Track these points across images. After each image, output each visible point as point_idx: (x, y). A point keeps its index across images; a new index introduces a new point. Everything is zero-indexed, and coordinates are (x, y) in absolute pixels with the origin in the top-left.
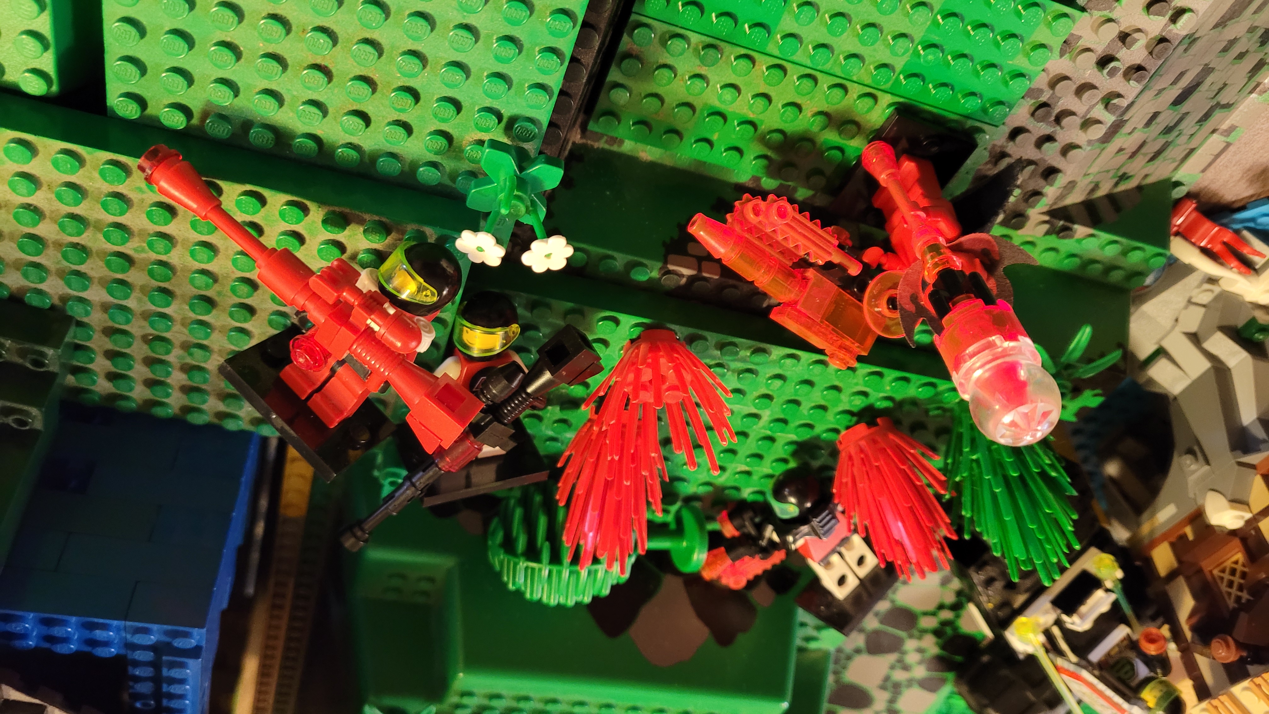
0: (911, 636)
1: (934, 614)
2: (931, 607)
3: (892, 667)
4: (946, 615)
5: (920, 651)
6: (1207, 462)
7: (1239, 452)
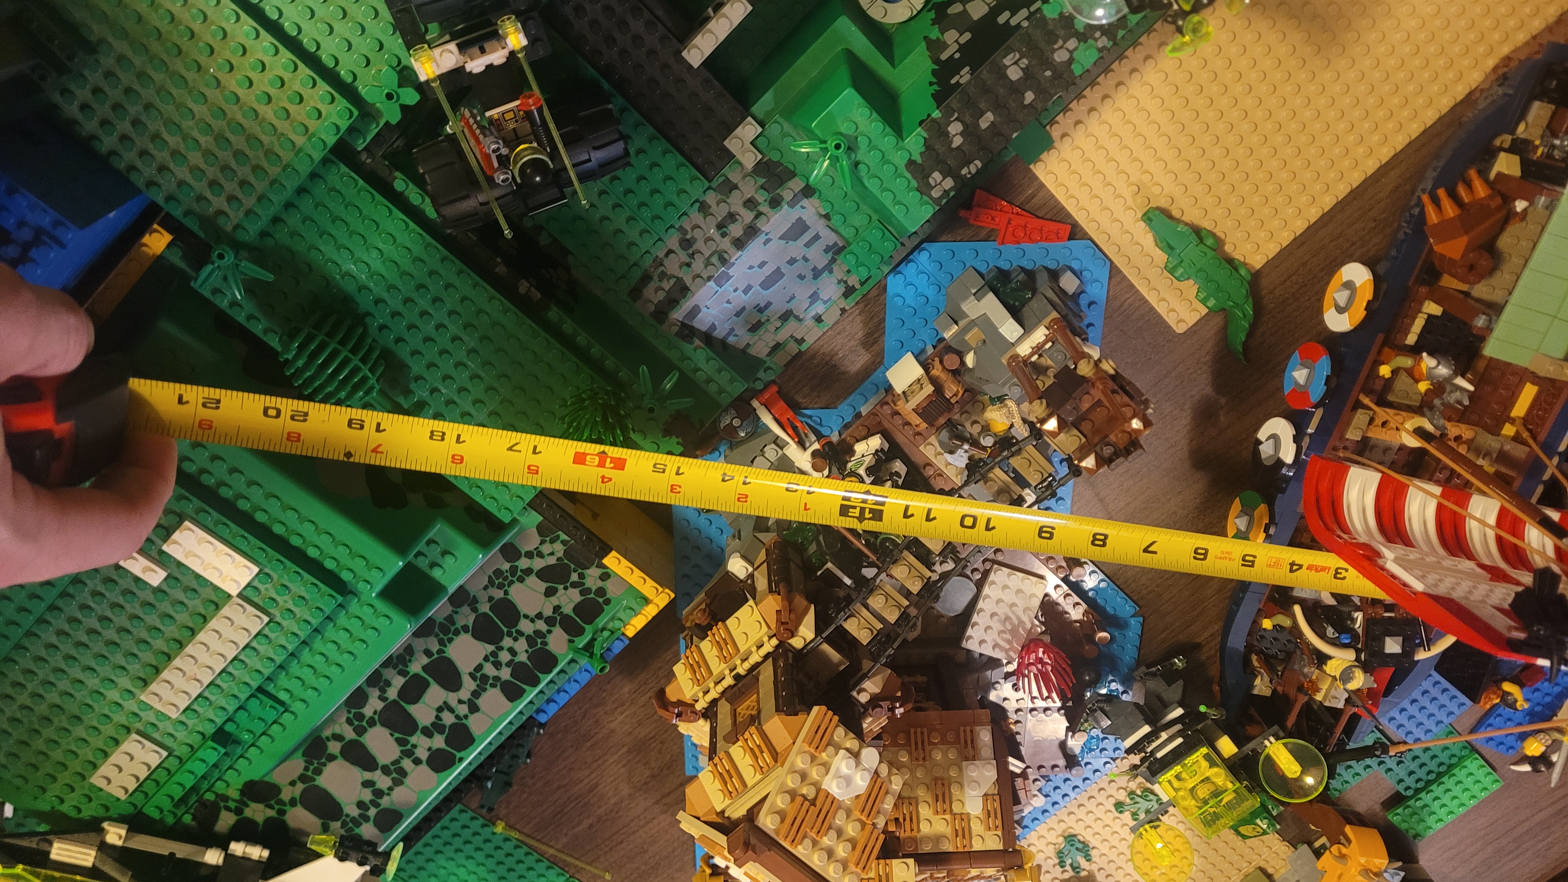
0: (509, 634)
1: (532, 621)
2: (532, 614)
3: (486, 659)
4: (541, 626)
5: (512, 651)
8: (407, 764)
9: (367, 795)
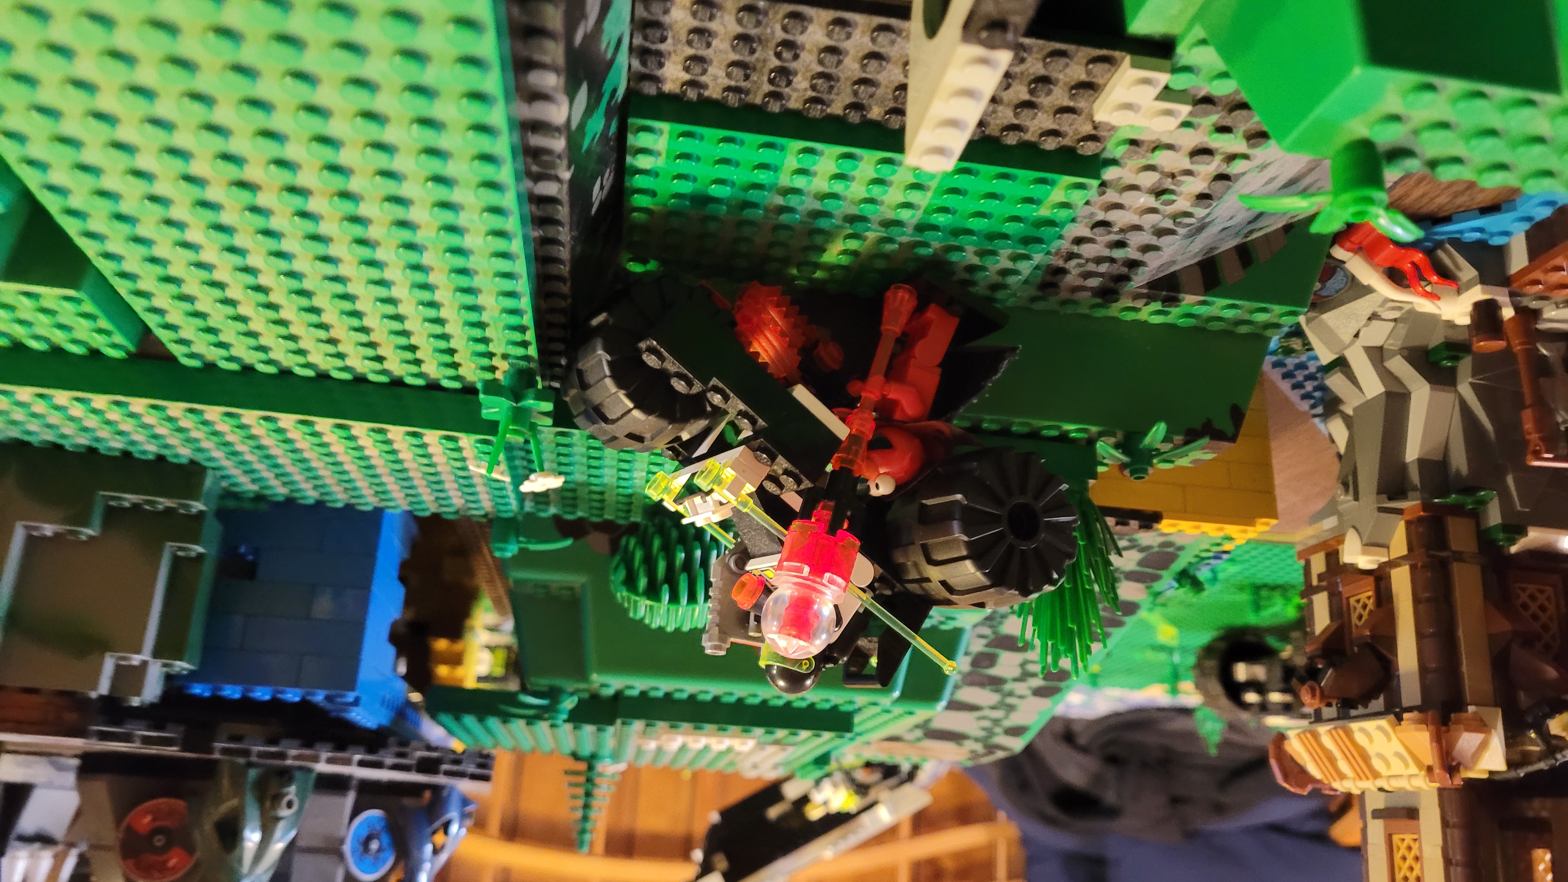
6: (1356, 498)
7: (1384, 496)
8: (1010, 700)
9: (987, 724)
